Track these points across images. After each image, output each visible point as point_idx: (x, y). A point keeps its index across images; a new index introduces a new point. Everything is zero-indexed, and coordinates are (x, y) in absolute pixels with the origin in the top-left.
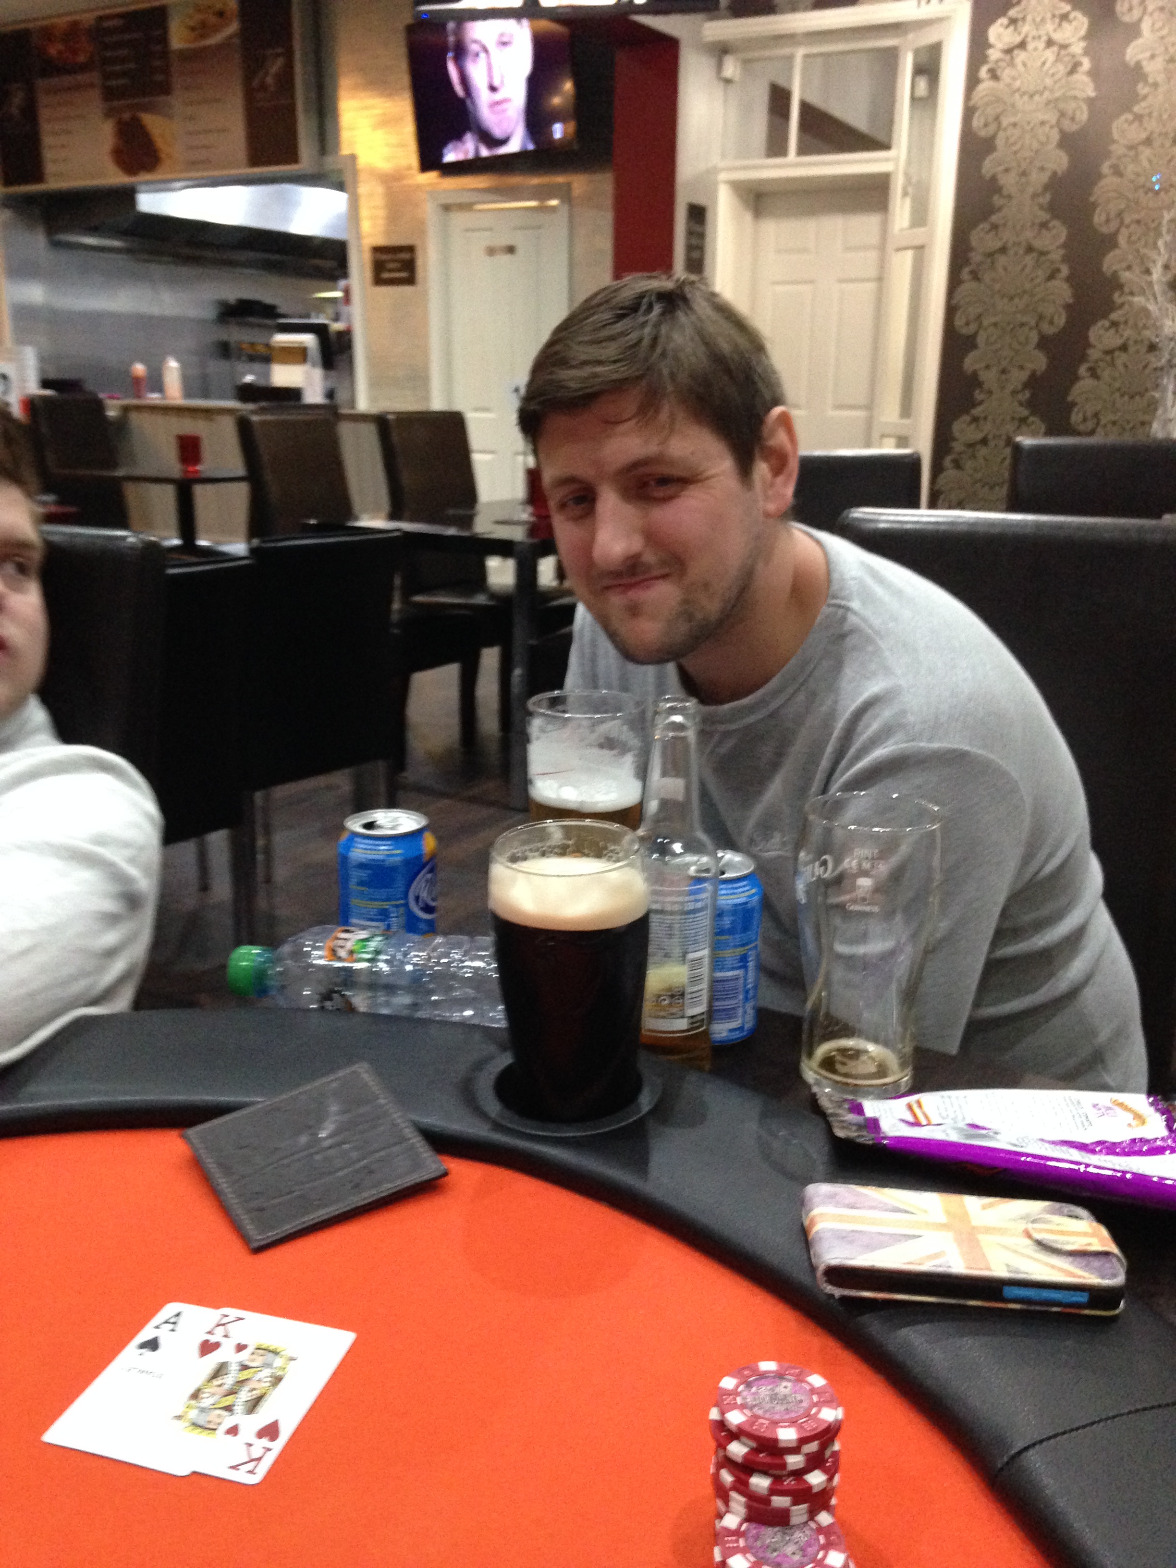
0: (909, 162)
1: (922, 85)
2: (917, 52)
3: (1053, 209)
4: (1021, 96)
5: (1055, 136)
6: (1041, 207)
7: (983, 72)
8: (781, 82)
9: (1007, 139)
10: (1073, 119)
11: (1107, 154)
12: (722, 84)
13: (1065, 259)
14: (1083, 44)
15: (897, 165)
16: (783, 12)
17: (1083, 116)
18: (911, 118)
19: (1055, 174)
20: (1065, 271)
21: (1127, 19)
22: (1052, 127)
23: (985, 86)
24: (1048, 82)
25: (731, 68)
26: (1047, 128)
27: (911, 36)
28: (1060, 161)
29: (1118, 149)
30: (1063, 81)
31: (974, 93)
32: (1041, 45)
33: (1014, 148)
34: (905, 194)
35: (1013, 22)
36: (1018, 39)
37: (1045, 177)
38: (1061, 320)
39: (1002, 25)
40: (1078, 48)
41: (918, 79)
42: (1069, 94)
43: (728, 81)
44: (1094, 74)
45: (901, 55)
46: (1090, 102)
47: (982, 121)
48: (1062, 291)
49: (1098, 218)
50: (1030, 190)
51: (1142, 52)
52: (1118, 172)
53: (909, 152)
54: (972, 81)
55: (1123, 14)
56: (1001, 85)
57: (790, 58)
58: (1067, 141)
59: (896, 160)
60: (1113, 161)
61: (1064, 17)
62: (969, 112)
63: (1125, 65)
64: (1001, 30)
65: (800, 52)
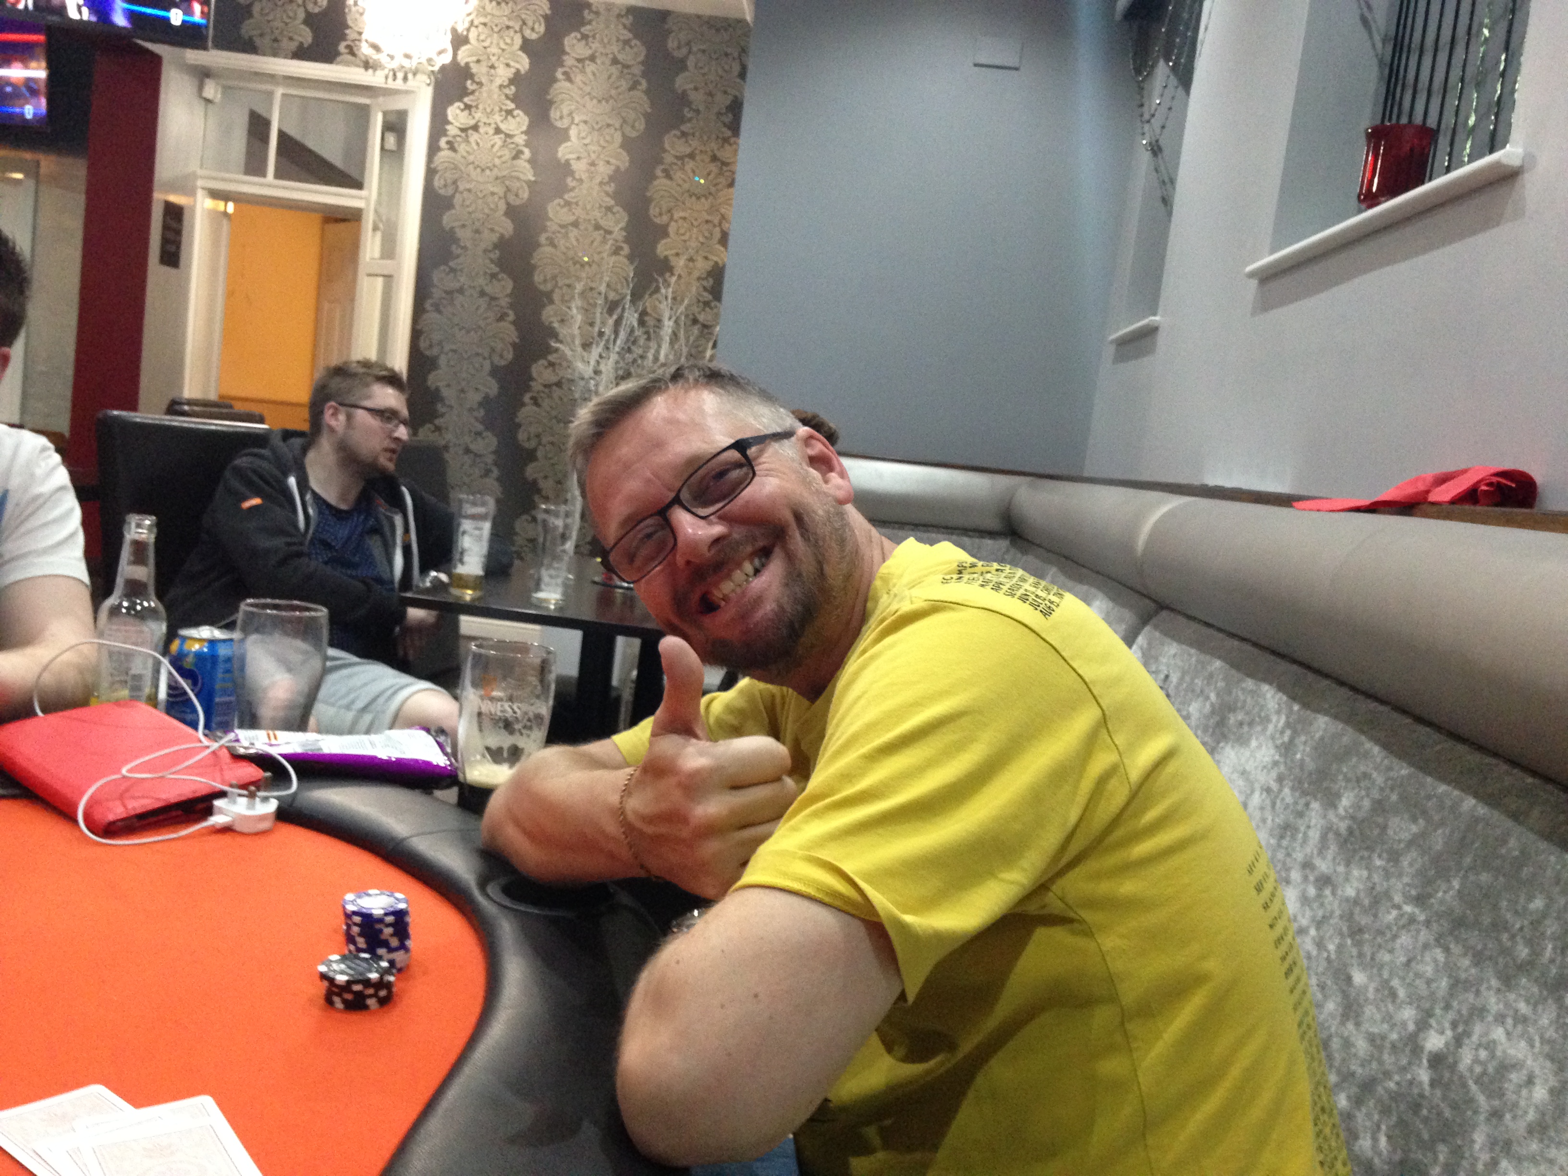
0: (379, 202)
1: (391, 140)
2: (385, 114)
3: (501, 263)
4: (475, 168)
5: (502, 207)
6: (492, 261)
7: (443, 142)
8: (261, 110)
9: (464, 201)
10: (517, 195)
11: (544, 229)
12: (203, 103)
13: (512, 306)
14: (524, 137)
15: (368, 204)
16: (264, 54)
17: (525, 195)
18: (381, 168)
19: (502, 236)
20: (512, 317)
21: (559, 124)
22: (500, 198)
23: (444, 154)
24: (497, 161)
25: (211, 90)
26: (496, 198)
27: (381, 99)
28: (507, 227)
29: (552, 226)
30: (509, 164)
31: (436, 158)
32: (491, 131)
33: (470, 209)
34: (375, 228)
35: (468, 107)
36: (472, 122)
37: (495, 238)
38: (509, 356)
39: (459, 108)
40: (520, 139)
41: (387, 135)
42: (514, 174)
43: (208, 101)
44: (532, 161)
45: (372, 113)
46: (529, 183)
47: (442, 182)
48: (509, 332)
49: (537, 278)
50: (483, 245)
51: (570, 153)
52: (552, 244)
53: (380, 194)
54: (433, 149)
55: (556, 120)
56: (458, 157)
57: (270, 94)
58: (511, 212)
59: (367, 200)
60: (549, 234)
61: (509, 112)
62: (430, 172)
63: (558, 161)
64: (458, 111)
65: (279, 91)
